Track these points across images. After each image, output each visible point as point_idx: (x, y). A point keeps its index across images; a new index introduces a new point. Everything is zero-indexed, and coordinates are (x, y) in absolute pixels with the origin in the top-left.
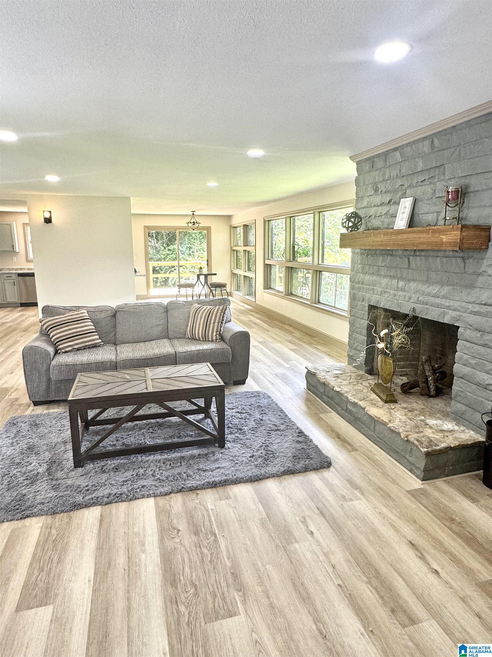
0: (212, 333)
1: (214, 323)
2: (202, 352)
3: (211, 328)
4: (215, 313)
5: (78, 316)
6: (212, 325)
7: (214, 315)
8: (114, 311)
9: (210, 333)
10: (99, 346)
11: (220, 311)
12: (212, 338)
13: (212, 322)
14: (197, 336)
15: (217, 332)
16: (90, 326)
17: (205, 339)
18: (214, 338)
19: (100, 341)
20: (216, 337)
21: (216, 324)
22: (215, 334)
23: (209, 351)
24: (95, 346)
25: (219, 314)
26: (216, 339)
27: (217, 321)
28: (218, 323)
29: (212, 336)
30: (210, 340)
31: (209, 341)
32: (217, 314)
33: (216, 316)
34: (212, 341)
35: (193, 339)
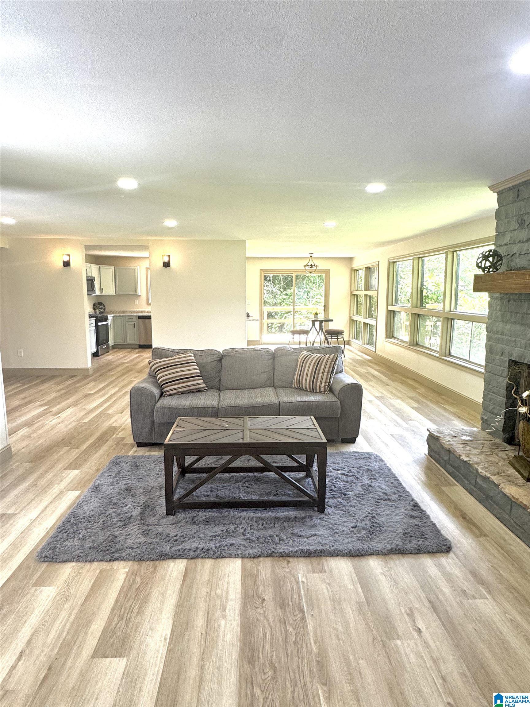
0: (321, 384)
1: (323, 373)
2: (308, 404)
3: (319, 378)
4: (324, 362)
5: (185, 359)
6: (320, 375)
7: (324, 364)
8: (221, 356)
9: (318, 384)
10: (203, 391)
11: (330, 361)
12: (320, 389)
13: (321, 371)
14: (304, 385)
15: (326, 382)
16: (195, 370)
17: (313, 390)
18: (322, 389)
19: (204, 385)
20: (325, 389)
21: (325, 374)
22: (323, 385)
23: (316, 403)
24: (199, 391)
25: (329, 363)
26: (325, 391)
27: (326, 371)
28: (328, 372)
29: (320, 387)
30: (318, 391)
31: (316, 392)
32: (326, 362)
33: (326, 365)
34: (320, 392)
35: (300, 389)
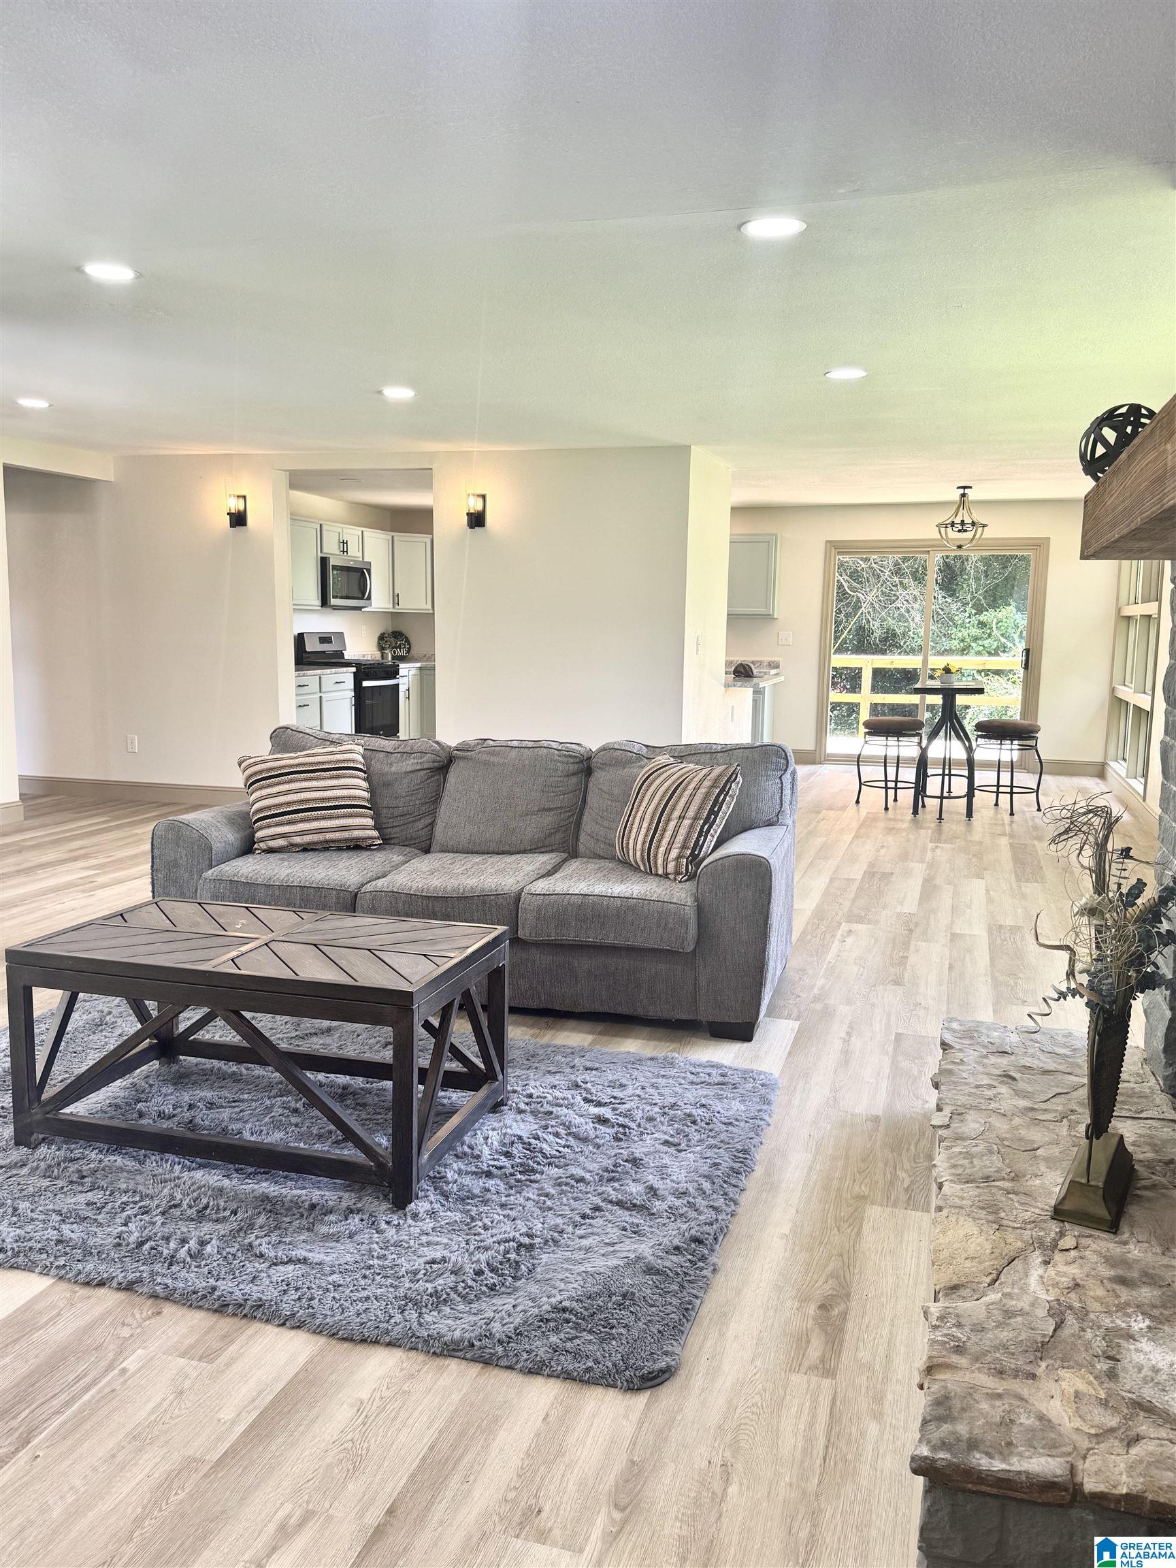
0: (669, 853)
1: (682, 818)
3: (668, 833)
4: (692, 786)
5: (331, 758)
6: (672, 824)
7: (687, 793)
8: (443, 755)
9: (662, 850)
10: (368, 848)
11: (707, 783)
12: (665, 866)
13: (676, 814)
14: (631, 858)
15: (684, 847)
17: (648, 870)
18: (671, 867)
20: (677, 866)
21: (687, 822)
22: (674, 853)
24: (356, 846)
25: (702, 791)
26: (677, 873)
27: (691, 814)
28: (696, 818)
29: (665, 860)
30: (660, 872)
31: (657, 875)
32: (696, 789)
33: (693, 795)
34: (666, 876)
35: (627, 865)
